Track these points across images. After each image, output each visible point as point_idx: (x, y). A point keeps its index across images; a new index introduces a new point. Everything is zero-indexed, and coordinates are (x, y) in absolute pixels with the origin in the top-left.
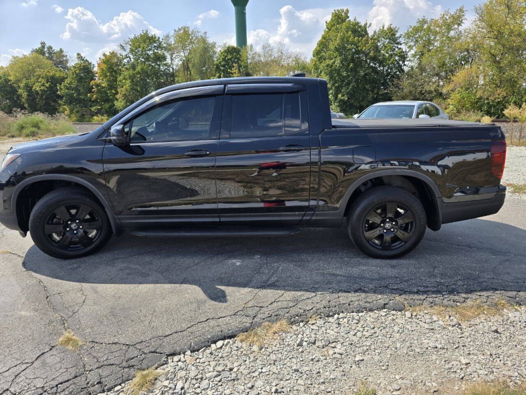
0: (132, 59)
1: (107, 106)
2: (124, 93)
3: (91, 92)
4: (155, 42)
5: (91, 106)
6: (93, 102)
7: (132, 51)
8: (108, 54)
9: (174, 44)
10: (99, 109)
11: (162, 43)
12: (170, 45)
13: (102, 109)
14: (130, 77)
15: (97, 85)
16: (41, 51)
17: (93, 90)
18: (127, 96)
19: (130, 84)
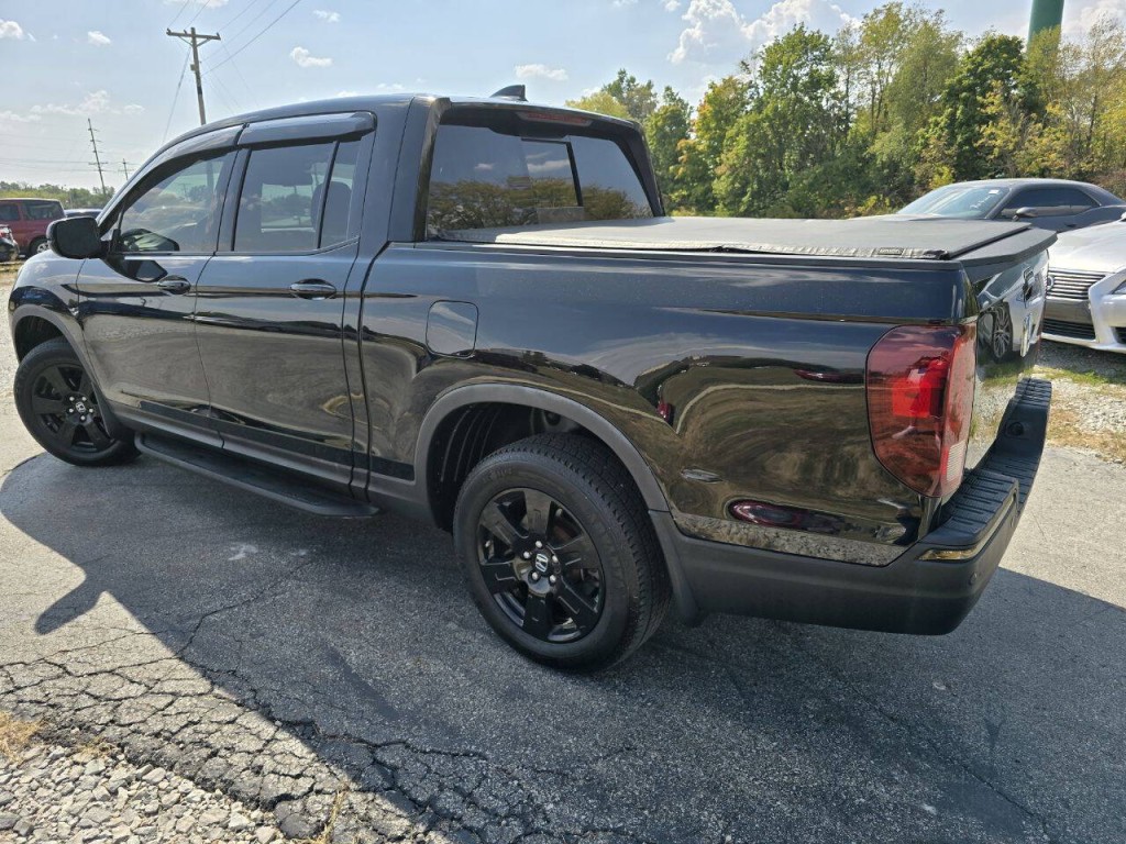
0: (761, 91)
1: (699, 189)
2: (731, 162)
3: (676, 162)
4: (815, 47)
5: (673, 191)
6: (678, 182)
7: (764, 73)
8: (719, 83)
9: (859, 47)
10: (684, 196)
11: (832, 48)
12: (848, 50)
13: (689, 196)
14: (749, 127)
15: (691, 149)
16: (615, 90)
17: (680, 158)
18: (737, 169)
19: (746, 143)
